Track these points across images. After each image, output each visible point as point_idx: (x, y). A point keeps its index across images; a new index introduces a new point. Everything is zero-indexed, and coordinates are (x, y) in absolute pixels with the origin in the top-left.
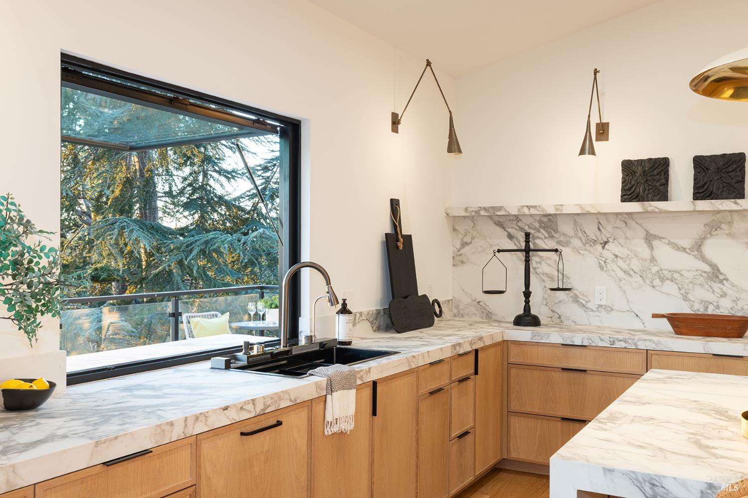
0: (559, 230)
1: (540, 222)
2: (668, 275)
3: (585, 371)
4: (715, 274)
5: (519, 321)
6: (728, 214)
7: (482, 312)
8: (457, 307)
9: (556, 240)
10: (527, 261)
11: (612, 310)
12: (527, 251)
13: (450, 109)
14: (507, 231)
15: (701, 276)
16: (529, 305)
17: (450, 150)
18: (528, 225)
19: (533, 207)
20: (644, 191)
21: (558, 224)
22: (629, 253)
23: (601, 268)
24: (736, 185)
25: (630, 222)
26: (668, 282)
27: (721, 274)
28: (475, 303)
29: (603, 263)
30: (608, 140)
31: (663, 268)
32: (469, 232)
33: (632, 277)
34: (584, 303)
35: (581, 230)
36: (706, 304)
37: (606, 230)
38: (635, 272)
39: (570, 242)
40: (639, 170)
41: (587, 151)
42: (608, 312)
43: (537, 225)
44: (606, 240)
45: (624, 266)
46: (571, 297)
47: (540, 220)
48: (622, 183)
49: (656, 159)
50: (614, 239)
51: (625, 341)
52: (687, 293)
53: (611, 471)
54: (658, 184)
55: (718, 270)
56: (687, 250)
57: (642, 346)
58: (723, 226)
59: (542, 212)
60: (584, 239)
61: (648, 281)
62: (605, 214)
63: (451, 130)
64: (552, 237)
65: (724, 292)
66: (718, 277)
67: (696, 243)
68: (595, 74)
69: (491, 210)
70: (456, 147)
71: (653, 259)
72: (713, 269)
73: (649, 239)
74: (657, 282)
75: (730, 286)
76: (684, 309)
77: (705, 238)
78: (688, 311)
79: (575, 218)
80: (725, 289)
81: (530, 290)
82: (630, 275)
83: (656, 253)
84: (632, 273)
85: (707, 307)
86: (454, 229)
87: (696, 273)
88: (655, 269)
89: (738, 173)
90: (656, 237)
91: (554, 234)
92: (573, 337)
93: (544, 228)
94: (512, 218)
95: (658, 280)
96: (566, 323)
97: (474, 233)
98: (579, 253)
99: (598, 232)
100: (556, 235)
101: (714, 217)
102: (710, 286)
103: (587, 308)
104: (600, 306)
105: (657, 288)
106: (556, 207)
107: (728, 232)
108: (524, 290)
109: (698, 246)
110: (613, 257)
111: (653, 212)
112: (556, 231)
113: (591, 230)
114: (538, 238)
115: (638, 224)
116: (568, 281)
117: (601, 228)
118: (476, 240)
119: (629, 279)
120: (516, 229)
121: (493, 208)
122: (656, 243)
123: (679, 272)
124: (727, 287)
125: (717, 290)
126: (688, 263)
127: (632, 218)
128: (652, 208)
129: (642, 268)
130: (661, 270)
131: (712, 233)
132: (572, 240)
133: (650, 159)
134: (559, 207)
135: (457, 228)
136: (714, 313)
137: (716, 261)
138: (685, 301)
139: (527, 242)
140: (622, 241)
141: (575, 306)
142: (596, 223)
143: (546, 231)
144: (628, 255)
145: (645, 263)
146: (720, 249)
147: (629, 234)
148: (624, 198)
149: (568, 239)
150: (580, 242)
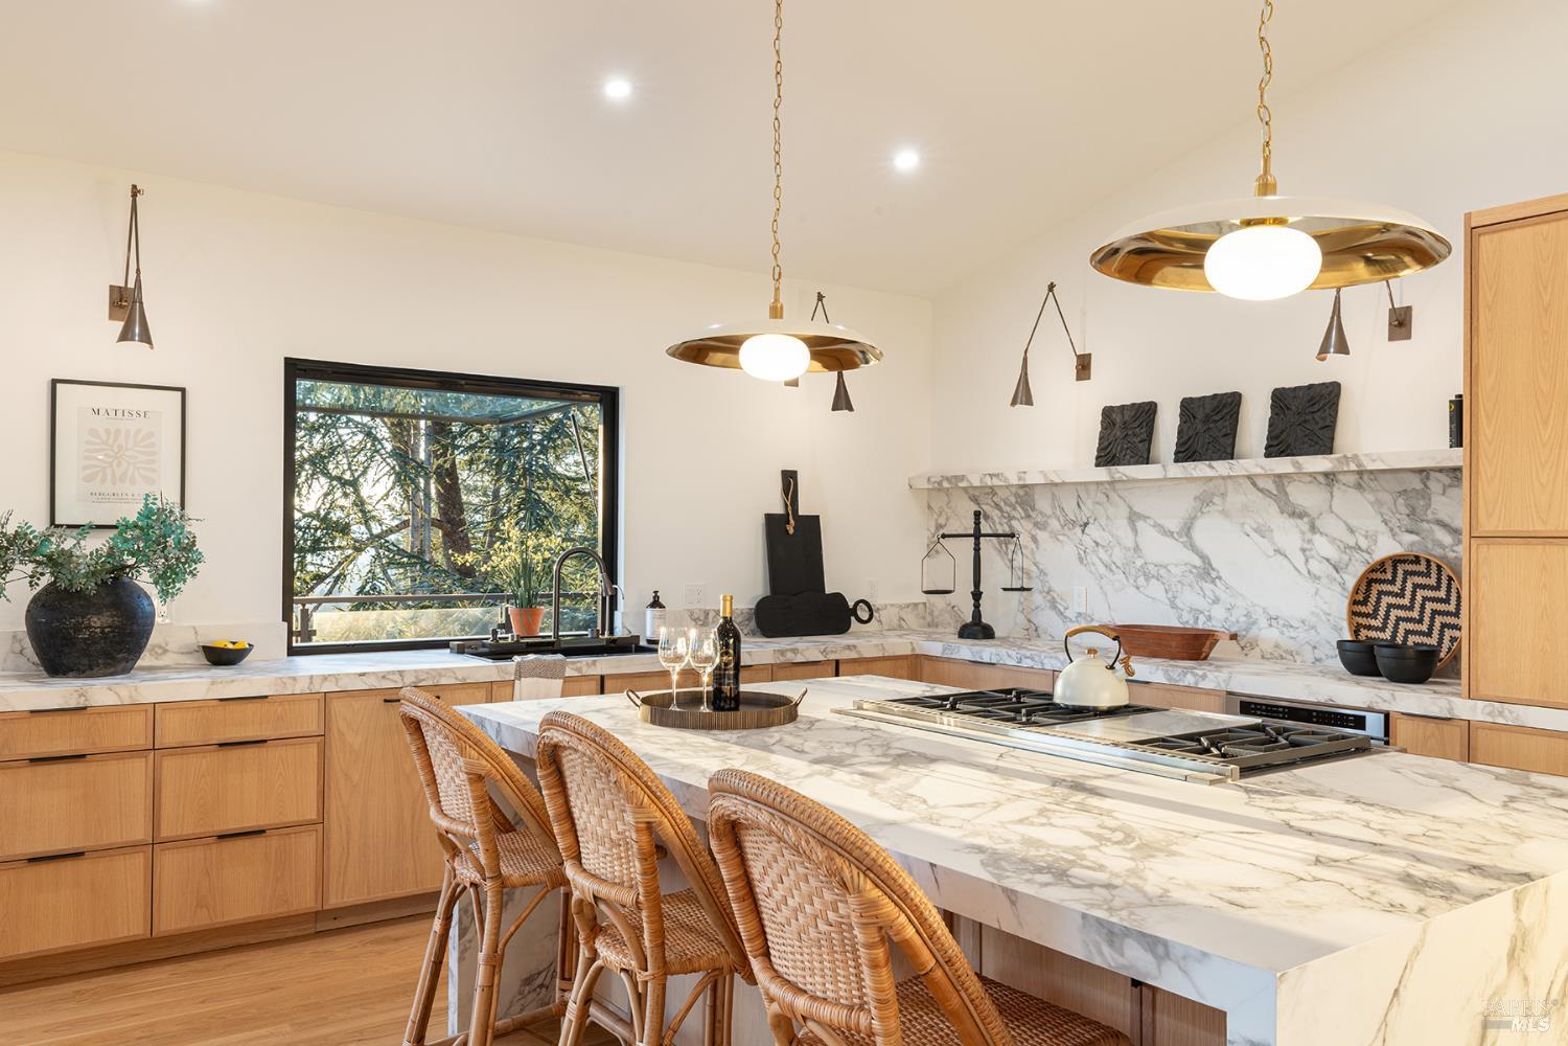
0: (1036, 507)
1: (1017, 495)
2: (1154, 571)
4: (1207, 571)
5: (966, 632)
6: (1221, 482)
8: (931, 613)
9: (1033, 521)
10: (977, 549)
11: (1092, 619)
12: (977, 535)
15: (1191, 572)
16: (979, 611)
18: (1004, 501)
19: (995, 475)
20: (1122, 451)
21: (1036, 497)
22: (1111, 539)
23: (1081, 560)
24: (1223, 440)
25: (1112, 494)
26: (1154, 581)
27: (1213, 569)
28: (949, 608)
29: (1082, 553)
30: (1090, 378)
31: (1148, 560)
32: (944, 511)
33: (1114, 574)
34: (1062, 609)
35: (1059, 507)
36: (1196, 612)
37: (1086, 506)
38: (1117, 567)
39: (1048, 524)
41: (1022, 400)
43: (1013, 500)
44: (1086, 521)
45: (1106, 558)
46: (1049, 601)
47: (1016, 492)
48: (1100, 440)
49: (1139, 404)
50: (1095, 520)
52: (1175, 597)
54: (1139, 440)
55: (1211, 566)
56: (1175, 535)
59: (1008, 482)
60: (1062, 519)
61: (1131, 580)
64: (1029, 516)
65: (1216, 596)
66: (1210, 575)
67: (1185, 524)
68: (1051, 289)
69: (953, 480)
71: (1137, 548)
72: (1204, 562)
73: (1134, 518)
74: (1141, 581)
75: (1224, 588)
77: (1195, 517)
79: (1051, 489)
80: (1218, 592)
81: (981, 590)
82: (1111, 570)
83: (1141, 540)
84: (1114, 567)
85: (1197, 618)
86: (929, 507)
87: (1184, 568)
88: (1139, 562)
89: (1229, 422)
90: (1140, 517)
91: (1031, 513)
93: (1020, 505)
94: (987, 490)
95: (1142, 578)
97: (950, 512)
98: (1058, 540)
99: (1077, 510)
100: (1033, 514)
101: (1205, 487)
102: (1201, 588)
103: (1066, 617)
104: (1080, 614)
105: (1142, 589)
106: (1020, 475)
107: (1221, 508)
108: (973, 589)
109: (1187, 529)
110: (1094, 544)
112: (1033, 509)
113: (1070, 506)
114: (1014, 518)
115: (1120, 497)
117: (1080, 503)
118: (951, 521)
119: (1110, 576)
120: (991, 506)
121: (956, 477)
122: (1140, 524)
123: (1165, 567)
124: (1220, 589)
125: (1208, 593)
126: (1175, 554)
127: (1114, 490)
129: (1124, 561)
130: (1146, 563)
131: (1204, 510)
132: (1049, 521)
133: (1134, 404)
134: (1023, 475)
135: (932, 504)
137: (1207, 551)
138: (1172, 607)
139: (977, 524)
140: (1103, 522)
141: (1053, 614)
142: (1076, 497)
143: (1023, 509)
144: (1110, 542)
145: (1128, 553)
146: (1213, 534)
147: (1111, 511)
148: (1098, 463)
149: (1046, 518)
150: (1057, 523)
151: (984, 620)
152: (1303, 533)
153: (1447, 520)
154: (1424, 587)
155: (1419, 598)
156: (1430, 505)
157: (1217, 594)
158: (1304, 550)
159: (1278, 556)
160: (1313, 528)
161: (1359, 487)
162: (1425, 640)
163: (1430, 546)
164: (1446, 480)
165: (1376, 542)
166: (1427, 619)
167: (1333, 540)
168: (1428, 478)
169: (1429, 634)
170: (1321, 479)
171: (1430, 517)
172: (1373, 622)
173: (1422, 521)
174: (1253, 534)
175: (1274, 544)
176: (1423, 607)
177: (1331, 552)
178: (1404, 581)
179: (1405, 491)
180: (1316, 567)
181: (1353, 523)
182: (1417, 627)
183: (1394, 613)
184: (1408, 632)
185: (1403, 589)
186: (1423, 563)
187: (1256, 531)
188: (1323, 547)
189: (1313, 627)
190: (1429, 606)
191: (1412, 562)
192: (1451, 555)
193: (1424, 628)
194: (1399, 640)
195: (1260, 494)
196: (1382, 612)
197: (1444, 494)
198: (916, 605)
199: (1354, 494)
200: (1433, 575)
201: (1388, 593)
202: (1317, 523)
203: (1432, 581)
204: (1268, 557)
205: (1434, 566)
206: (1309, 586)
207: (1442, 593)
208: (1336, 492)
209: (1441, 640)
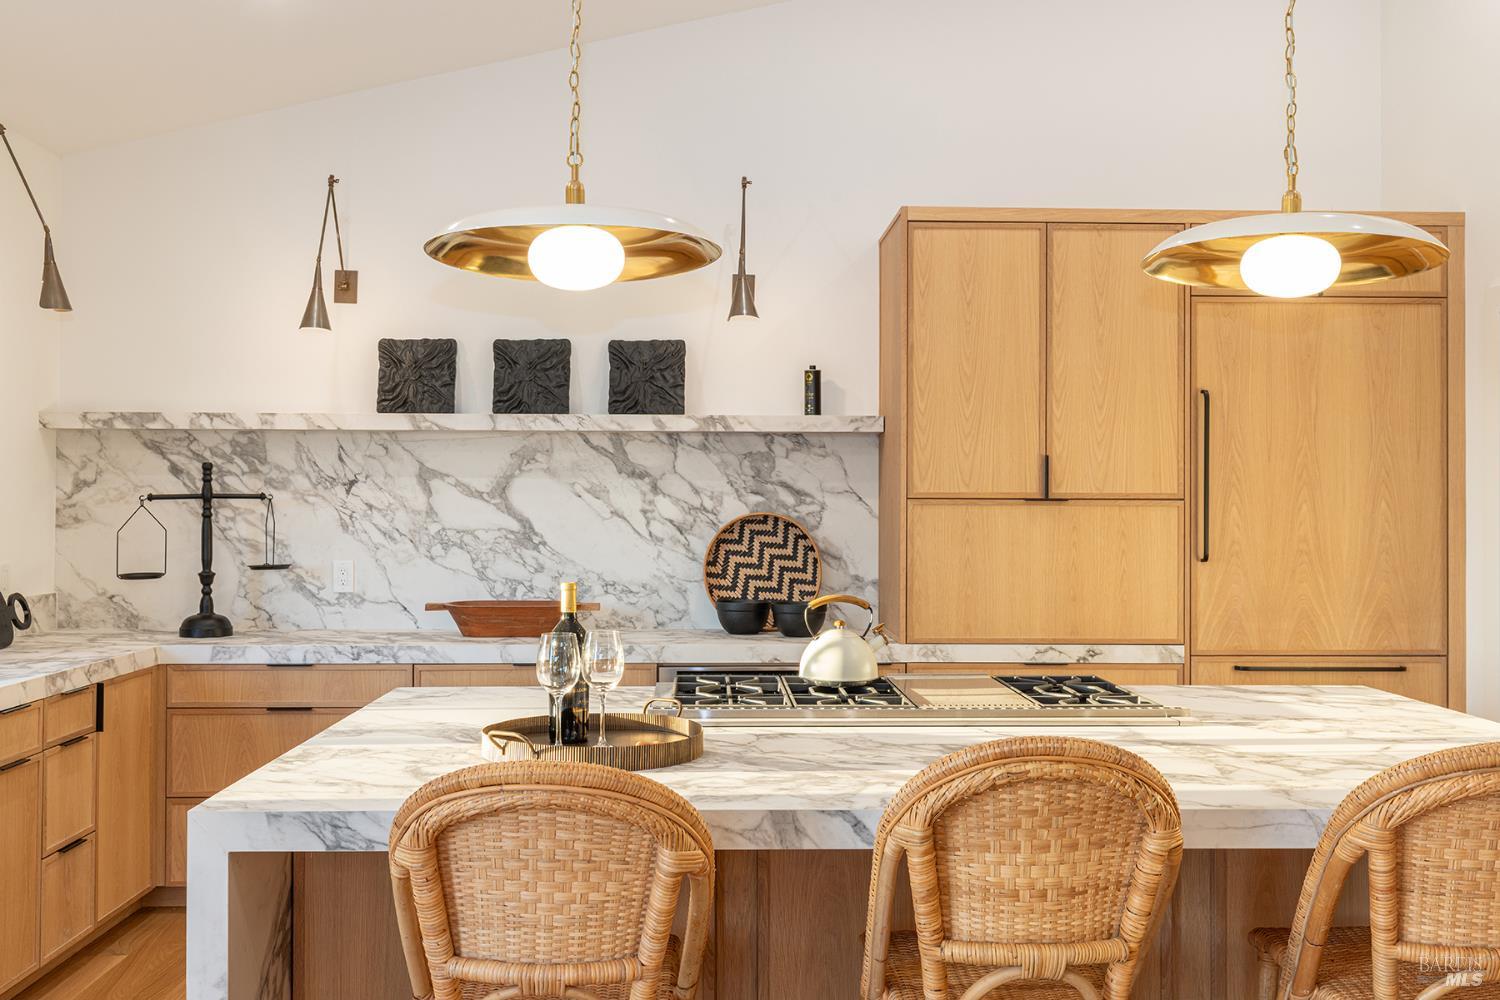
0: (269, 459)
1: (234, 443)
2: (455, 538)
3: (310, 709)
4: (527, 535)
5: (189, 629)
6: (546, 436)
7: (119, 616)
8: (66, 608)
9: (263, 477)
10: (207, 517)
11: (363, 600)
12: (207, 497)
13: (47, 223)
14: (169, 460)
15: (507, 538)
16: (211, 599)
17: (45, 303)
18: (211, 451)
19: (218, 416)
20: (415, 396)
21: (268, 447)
22: (392, 501)
23: (345, 527)
24: (556, 390)
25: (394, 447)
26: (455, 550)
27: (536, 534)
28: (103, 599)
29: (347, 519)
30: (355, 302)
31: (447, 526)
32: (91, 461)
33: (396, 543)
34: (314, 590)
35: (309, 460)
36: (513, 583)
37: (354, 460)
38: (401, 534)
39: (289, 481)
40: (407, 358)
41: (315, 321)
42: (356, 605)
43: (228, 449)
44: (352, 478)
45: (384, 524)
46: (291, 580)
47: (234, 440)
48: (380, 379)
49: (435, 341)
50: (367, 477)
51: (378, 652)
52: (485, 568)
53: (278, 816)
54: (438, 384)
55: (531, 528)
56: (485, 496)
57: (407, 658)
59: (236, 425)
60: (313, 476)
61: (423, 550)
62: (351, 432)
63: (47, 263)
64: (256, 471)
65: (539, 564)
66: (531, 540)
67: (498, 484)
68: (331, 185)
69: (135, 419)
70: (59, 299)
71: (431, 512)
72: (525, 527)
73: (425, 476)
74: (437, 550)
75: (549, 554)
76: (480, 594)
77: (512, 476)
78: (484, 596)
79: (298, 438)
80: (541, 559)
81: (213, 570)
82: (393, 539)
83: (436, 501)
84: (396, 535)
85: (515, 590)
86: (60, 455)
87: (498, 534)
88: (434, 528)
89: (560, 372)
91: (259, 467)
92: (289, 650)
93: (241, 456)
94: (179, 435)
95: (439, 546)
96: (282, 628)
97: (102, 464)
98: (306, 501)
99: (338, 464)
100: (264, 469)
101: (525, 442)
102: (520, 555)
103: (320, 600)
104: (343, 595)
105: (438, 560)
106: (263, 418)
107: (545, 467)
108: (201, 570)
109: (500, 491)
110: (365, 507)
111: (429, 431)
112: (264, 461)
113: (327, 462)
114: (230, 473)
115: (407, 451)
116: (286, 553)
117: (343, 455)
118: (106, 476)
119: (391, 545)
120: (187, 457)
121: (139, 415)
122: (435, 484)
123: (472, 533)
124: (544, 557)
125: (530, 561)
126: (485, 518)
127: (396, 441)
128: (428, 424)
129: (412, 527)
130: (444, 529)
131: (523, 468)
132: (291, 477)
133: (426, 341)
134: (269, 418)
135: (64, 452)
136: (526, 598)
137: (528, 512)
138: (482, 580)
139: (207, 480)
140: (380, 480)
141: (299, 597)
142: (336, 445)
143: (245, 461)
144: (390, 504)
145: (418, 518)
146: (532, 495)
147: (392, 466)
148: (382, 408)
149: (285, 475)
150: (306, 481)
151: (217, 611)
152: (644, 494)
153: (790, 482)
154: (771, 545)
155: (767, 557)
156: (774, 468)
157: (541, 561)
158: (644, 512)
159: (615, 518)
160: (655, 488)
161: (704, 448)
162: (776, 596)
163: (774, 506)
164: (790, 445)
165: (721, 503)
166: (776, 576)
167: (676, 501)
168: (772, 441)
169: (779, 590)
170: (664, 438)
171: (774, 478)
172: (723, 582)
173: (767, 482)
174: (586, 496)
175: (610, 505)
176: (771, 564)
177: (674, 513)
178: (751, 540)
179: (751, 453)
180: (657, 528)
181: (698, 484)
182: (767, 584)
183: (743, 572)
184: (758, 590)
185: (751, 548)
186: (771, 522)
187: (589, 492)
188: (665, 507)
189: (656, 591)
190: (777, 563)
191: (759, 522)
192: (794, 515)
193: (774, 584)
194: (750, 596)
195: (594, 452)
196: (731, 572)
197: (787, 457)
198: (47, 597)
199: (700, 454)
200: (780, 534)
201: (736, 553)
202: (660, 484)
203: (779, 540)
204: (604, 519)
205: (781, 526)
206: (651, 549)
207: (789, 551)
208: (680, 453)
209: (791, 595)
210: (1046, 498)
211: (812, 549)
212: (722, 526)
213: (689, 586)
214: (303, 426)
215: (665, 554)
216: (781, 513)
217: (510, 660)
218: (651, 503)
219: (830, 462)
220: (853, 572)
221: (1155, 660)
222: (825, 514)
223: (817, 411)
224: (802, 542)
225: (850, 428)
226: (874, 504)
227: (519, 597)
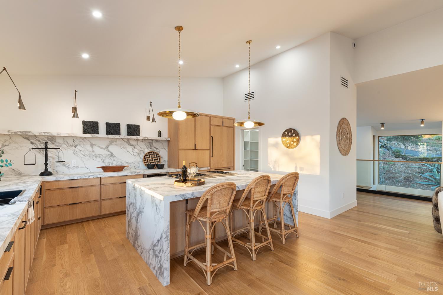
2: (98, 156)
3: (79, 187)
4: (112, 155)
5: (42, 174)
6: (116, 139)
7: (16, 173)
9: (55, 145)
11: (79, 167)
12: (46, 148)
13: (19, 91)
14: (30, 141)
15: (108, 156)
18: (42, 139)
19: (47, 133)
21: (56, 139)
23: (75, 154)
24: (118, 131)
25: (85, 140)
26: (98, 158)
29: (75, 153)
31: (96, 154)
32: (7, 141)
33: (86, 157)
34: (67, 166)
35: (66, 142)
36: (109, 163)
37: (77, 142)
39: (62, 146)
42: (77, 168)
44: (76, 145)
45: (83, 153)
46: (62, 164)
47: (48, 137)
48: (83, 128)
49: (94, 122)
50: (79, 145)
53: (177, 195)
54: (95, 129)
55: (113, 154)
56: (104, 149)
57: (99, 176)
58: (114, 142)
59: (50, 135)
60: (67, 145)
61: (91, 158)
62: (76, 137)
63: (19, 100)
64: (53, 144)
66: (113, 156)
68: (76, 92)
70: (23, 107)
71: (93, 151)
73: (92, 145)
74: (94, 158)
76: (104, 165)
77: (109, 145)
79: (64, 137)
80: (115, 159)
81: (48, 163)
83: (94, 149)
84: (86, 155)
87: (106, 155)
88: (94, 154)
89: (118, 129)
90: (94, 145)
91: (54, 143)
92: (74, 177)
93: (50, 141)
94: (33, 136)
97: (11, 141)
98: (66, 149)
99: (73, 143)
101: (112, 140)
102: (111, 158)
103: (69, 168)
104: (74, 166)
105: (95, 160)
106: (58, 134)
107: (115, 144)
108: (45, 163)
109: (107, 147)
110: (79, 150)
111: (95, 137)
112: (55, 142)
113: (71, 142)
115: (88, 141)
117: (74, 141)
118: (12, 144)
119: (85, 157)
120: (35, 140)
121: (25, 132)
122: (94, 146)
123: (101, 155)
124: (115, 158)
126: (104, 152)
129: (89, 154)
131: (111, 144)
132: (62, 145)
133: (92, 122)
134: (59, 134)
136: (112, 165)
137: (112, 151)
139: (46, 145)
140: (82, 145)
141: (64, 167)
142: (73, 139)
143: (51, 142)
144: (84, 150)
145: (90, 152)
146: (113, 148)
147: (85, 143)
148: (84, 133)
149: (61, 144)
150: (66, 146)
151: (49, 171)
152: (132, 148)
153: (155, 147)
154: (153, 156)
155: (152, 158)
156: (153, 145)
158: (133, 151)
159: (128, 152)
160: (134, 148)
161: (142, 141)
162: (153, 163)
164: (155, 141)
165: (145, 150)
166: (153, 161)
167: (138, 149)
168: (153, 141)
169: (154, 163)
170: (136, 140)
172: (146, 162)
173: (152, 147)
175: (127, 150)
176: (153, 159)
177: (138, 152)
178: (150, 155)
179: (149, 142)
180: (135, 154)
181: (141, 147)
182: (152, 162)
183: (148, 160)
184: (151, 163)
185: (150, 157)
186: (153, 153)
187: (123, 148)
188: (136, 150)
189: (134, 163)
190: (154, 159)
191: (151, 153)
192: (156, 151)
193: (153, 162)
194: (150, 164)
195: (124, 142)
196: (147, 160)
197: (155, 143)
199: (142, 142)
200: (154, 154)
201: (147, 157)
202: (135, 147)
203: (154, 155)
204: (126, 152)
205: (154, 153)
206: (134, 157)
207: (155, 157)
208: (139, 142)
209: (156, 163)
210: (195, 149)
211: (159, 156)
212: (145, 154)
213: (140, 162)
214: (68, 136)
215: (136, 158)
216: (154, 151)
217: (119, 175)
218: (134, 150)
219: (161, 144)
220: (164, 159)
221: (207, 169)
222: (160, 151)
223: (160, 137)
224: (157, 155)
225: (165, 139)
226: (167, 150)
227: (110, 165)
